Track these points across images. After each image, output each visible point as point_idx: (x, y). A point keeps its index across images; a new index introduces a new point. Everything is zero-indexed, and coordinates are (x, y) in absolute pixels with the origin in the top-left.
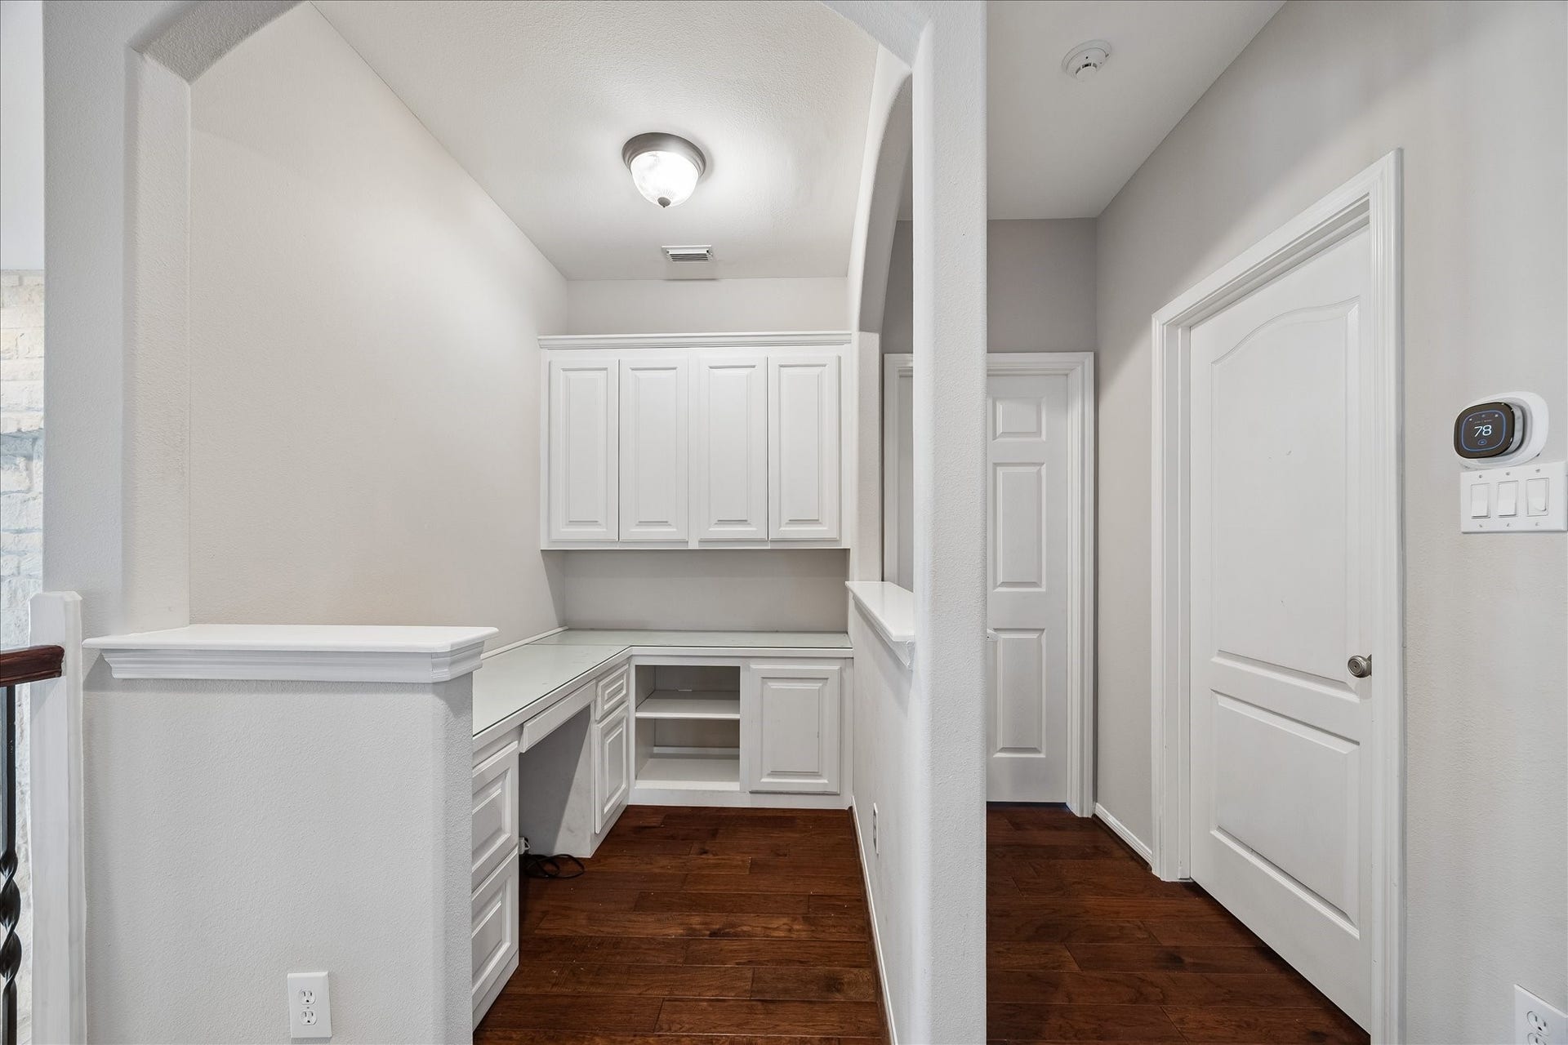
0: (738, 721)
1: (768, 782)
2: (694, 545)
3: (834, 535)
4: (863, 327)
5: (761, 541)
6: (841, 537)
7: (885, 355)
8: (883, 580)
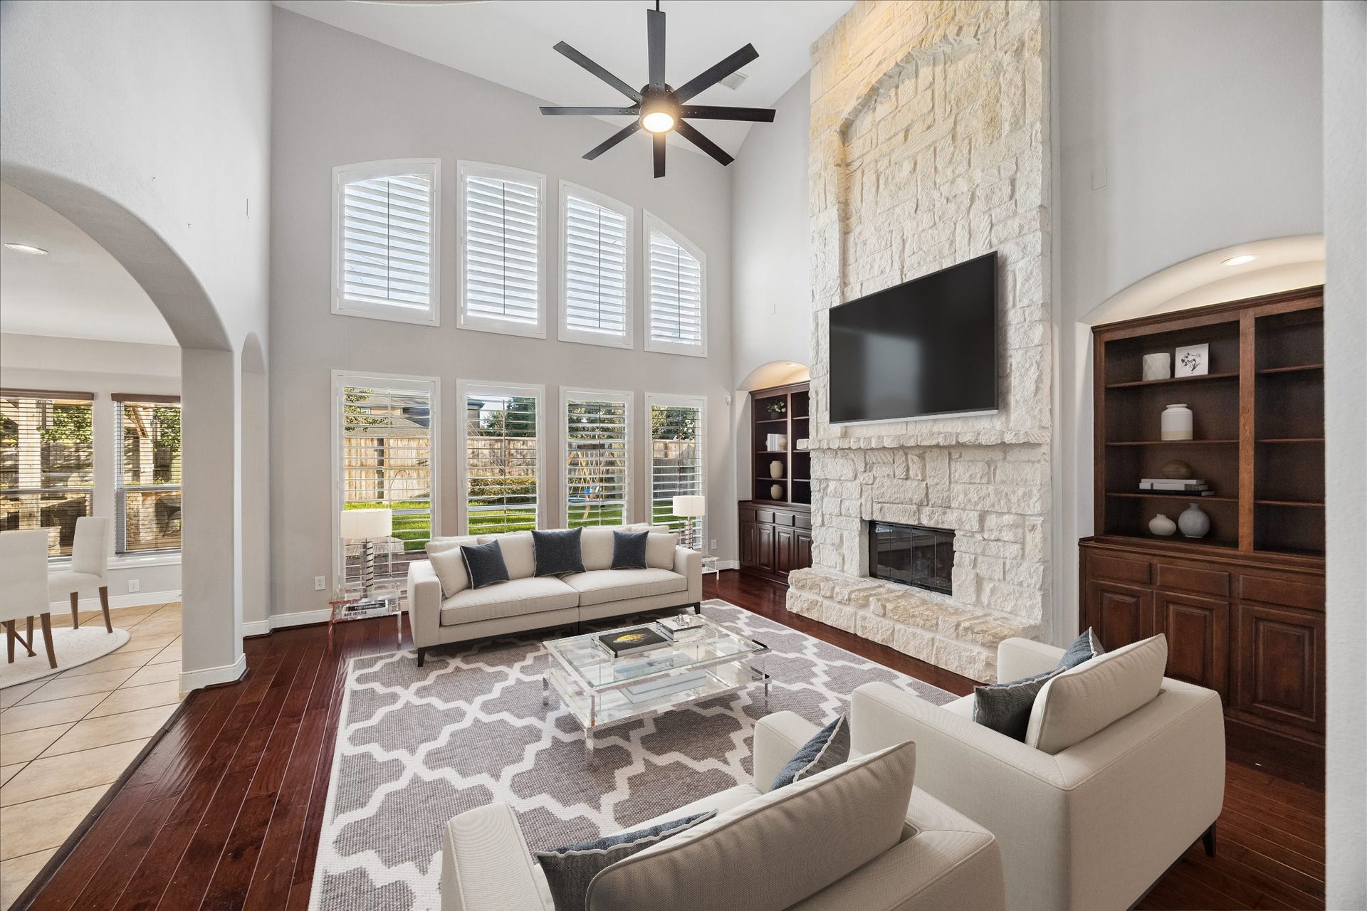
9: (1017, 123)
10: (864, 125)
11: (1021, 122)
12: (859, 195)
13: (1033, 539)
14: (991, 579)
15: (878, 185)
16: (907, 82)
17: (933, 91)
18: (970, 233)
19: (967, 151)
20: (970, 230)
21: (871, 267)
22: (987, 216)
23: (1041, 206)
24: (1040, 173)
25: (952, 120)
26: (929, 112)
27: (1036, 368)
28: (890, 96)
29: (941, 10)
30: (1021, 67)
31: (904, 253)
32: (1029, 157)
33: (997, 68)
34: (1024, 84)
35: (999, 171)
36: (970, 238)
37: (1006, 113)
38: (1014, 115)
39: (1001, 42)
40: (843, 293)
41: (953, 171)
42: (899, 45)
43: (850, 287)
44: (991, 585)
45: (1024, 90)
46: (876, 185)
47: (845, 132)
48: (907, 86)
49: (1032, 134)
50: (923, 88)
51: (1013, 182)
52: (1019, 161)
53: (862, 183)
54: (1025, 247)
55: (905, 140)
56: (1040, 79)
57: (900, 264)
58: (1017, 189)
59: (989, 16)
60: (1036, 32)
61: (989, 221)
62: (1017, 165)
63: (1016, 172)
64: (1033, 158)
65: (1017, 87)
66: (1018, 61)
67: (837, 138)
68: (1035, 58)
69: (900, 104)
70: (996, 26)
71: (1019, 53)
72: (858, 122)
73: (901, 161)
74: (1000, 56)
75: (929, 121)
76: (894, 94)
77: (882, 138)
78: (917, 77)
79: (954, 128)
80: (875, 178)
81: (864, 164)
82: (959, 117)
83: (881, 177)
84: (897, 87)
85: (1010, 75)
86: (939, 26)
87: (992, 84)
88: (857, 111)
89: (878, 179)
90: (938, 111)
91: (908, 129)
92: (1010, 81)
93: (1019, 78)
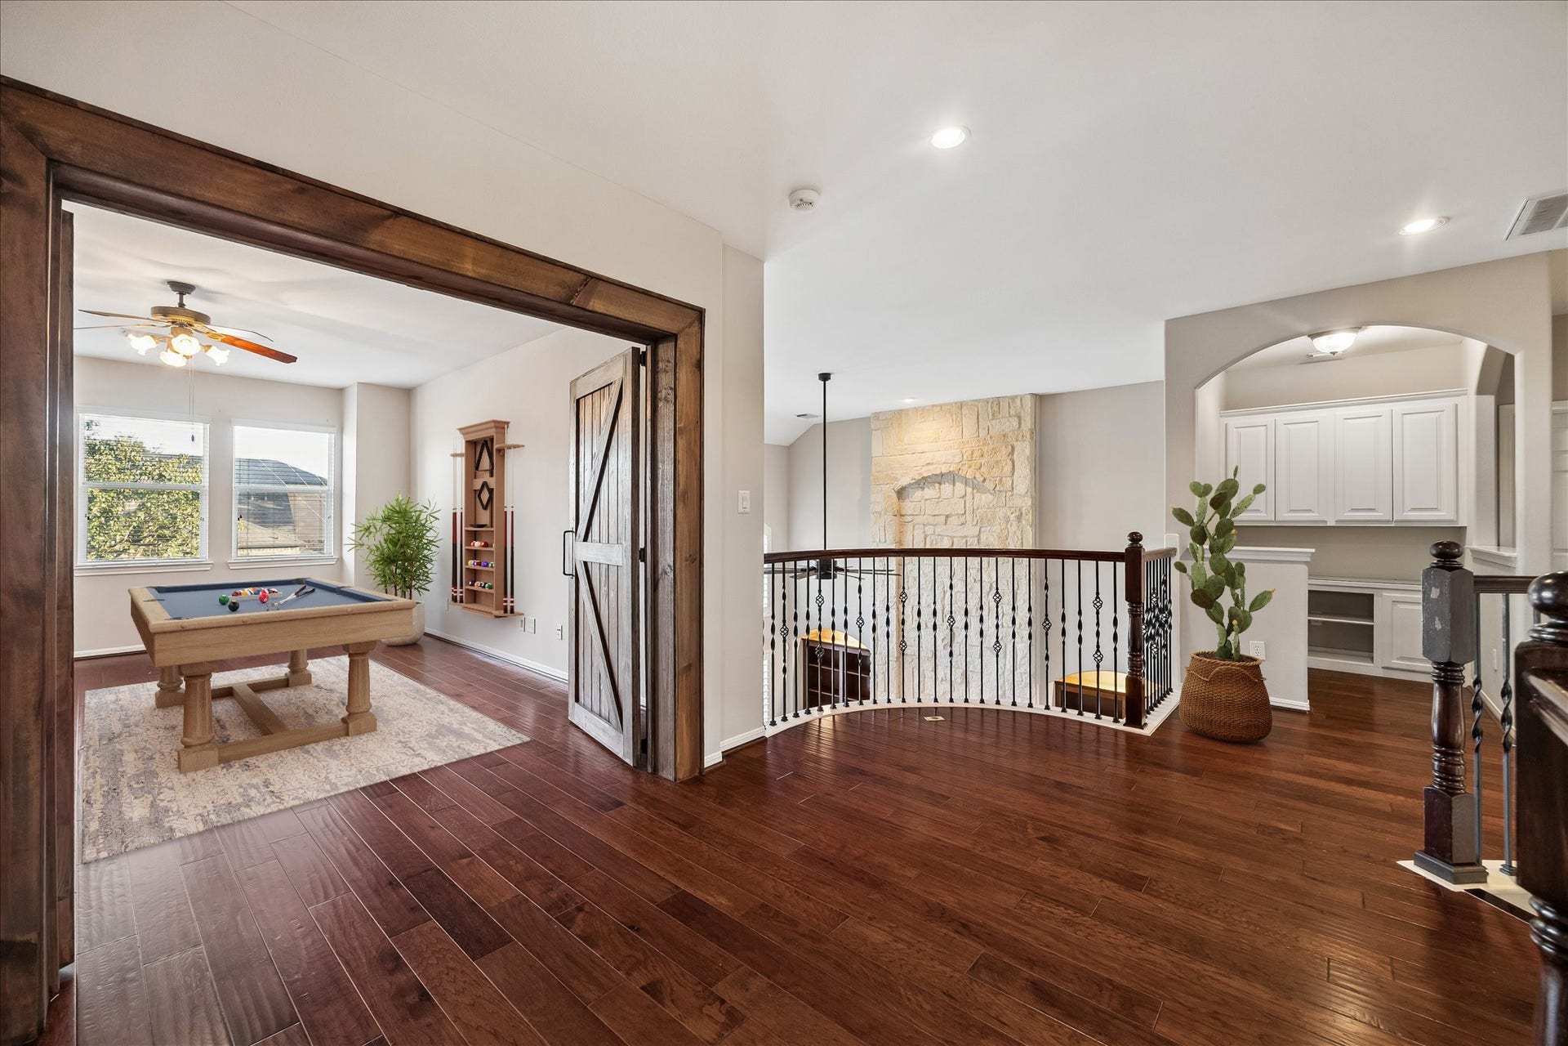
0: (1372, 626)
1: (1397, 663)
2: (1332, 523)
3: (1452, 517)
4: (1481, 391)
5: (1388, 521)
6: (1458, 517)
7: (1501, 407)
8: (1499, 545)
10: (915, 495)
12: (911, 542)
15: (926, 543)
16: (947, 484)
17: (965, 502)
25: (977, 529)
26: (963, 514)
28: (935, 487)
29: (971, 458)
30: (1021, 528)
39: (1008, 505)
42: (943, 461)
46: (924, 542)
47: (900, 493)
48: (947, 487)
50: (958, 497)
53: (913, 535)
60: (1029, 512)
66: (1019, 523)
67: (894, 495)
68: (1028, 527)
69: (943, 497)
70: (1006, 492)
71: (1019, 518)
72: (910, 490)
73: (942, 536)
74: (1009, 513)
75: (962, 519)
76: (937, 487)
77: (928, 512)
78: (954, 485)
79: (979, 535)
80: (923, 536)
81: (915, 522)
82: (983, 529)
83: (928, 538)
84: (940, 484)
85: (1014, 528)
86: (970, 467)
87: (1003, 526)
88: (910, 484)
89: (925, 539)
90: (969, 517)
91: (947, 517)
92: (1015, 532)
93: (1019, 533)
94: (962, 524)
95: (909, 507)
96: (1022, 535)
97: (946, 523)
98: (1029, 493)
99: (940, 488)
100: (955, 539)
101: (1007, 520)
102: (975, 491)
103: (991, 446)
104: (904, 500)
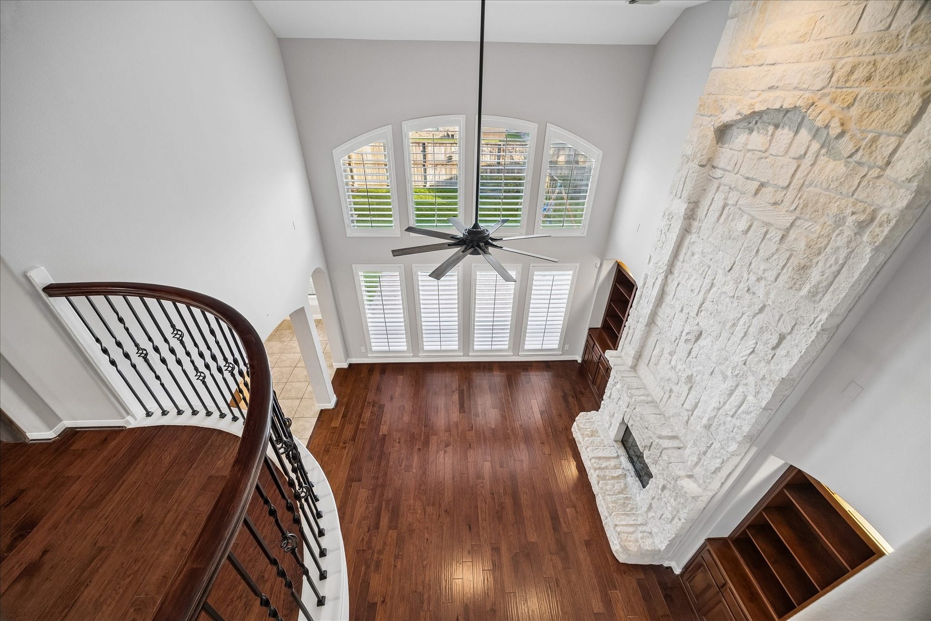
9: (814, 296)
10: (739, 139)
11: (818, 298)
12: (706, 208)
13: (677, 523)
14: (655, 512)
15: (722, 213)
16: (786, 130)
17: (798, 166)
18: (746, 333)
19: (782, 264)
20: (747, 331)
21: (689, 278)
22: (754, 341)
23: (783, 379)
24: (800, 355)
25: (791, 219)
26: (783, 188)
27: (721, 462)
28: (767, 131)
29: (846, 81)
30: (853, 244)
31: (709, 293)
32: (803, 334)
33: (839, 220)
34: (843, 265)
35: (780, 318)
36: (744, 337)
37: (815, 275)
38: (816, 286)
39: (861, 195)
40: (666, 277)
41: (764, 270)
42: (795, 85)
43: (673, 276)
44: (654, 515)
45: (839, 272)
46: (720, 212)
47: (722, 132)
48: (784, 134)
49: (817, 317)
50: (793, 155)
51: (782, 338)
52: (796, 327)
53: (713, 199)
54: (758, 392)
55: (755, 194)
56: (856, 275)
57: (702, 299)
58: (782, 346)
59: (873, 147)
60: (889, 221)
61: (753, 346)
62: (792, 329)
63: (789, 334)
64: (804, 337)
65: (836, 262)
66: (855, 234)
67: (711, 135)
68: (868, 250)
69: (771, 151)
70: (870, 168)
71: (862, 226)
72: (736, 130)
73: (743, 211)
74: (849, 211)
75: (779, 197)
76: (770, 132)
77: (743, 171)
78: (797, 132)
79: (788, 230)
80: (722, 204)
81: (723, 181)
82: (798, 223)
83: (727, 209)
84: (777, 126)
85: (841, 241)
86: (833, 101)
87: (825, 232)
88: (737, 122)
89: (724, 208)
90: (791, 193)
91: (762, 185)
92: (838, 248)
93: (843, 254)
94: (775, 204)
95: (726, 155)
96: (847, 258)
97: (756, 194)
98: (915, 184)
99: (772, 135)
100: (755, 224)
101: (839, 222)
102: (824, 151)
103: (902, 54)
104: (723, 144)
